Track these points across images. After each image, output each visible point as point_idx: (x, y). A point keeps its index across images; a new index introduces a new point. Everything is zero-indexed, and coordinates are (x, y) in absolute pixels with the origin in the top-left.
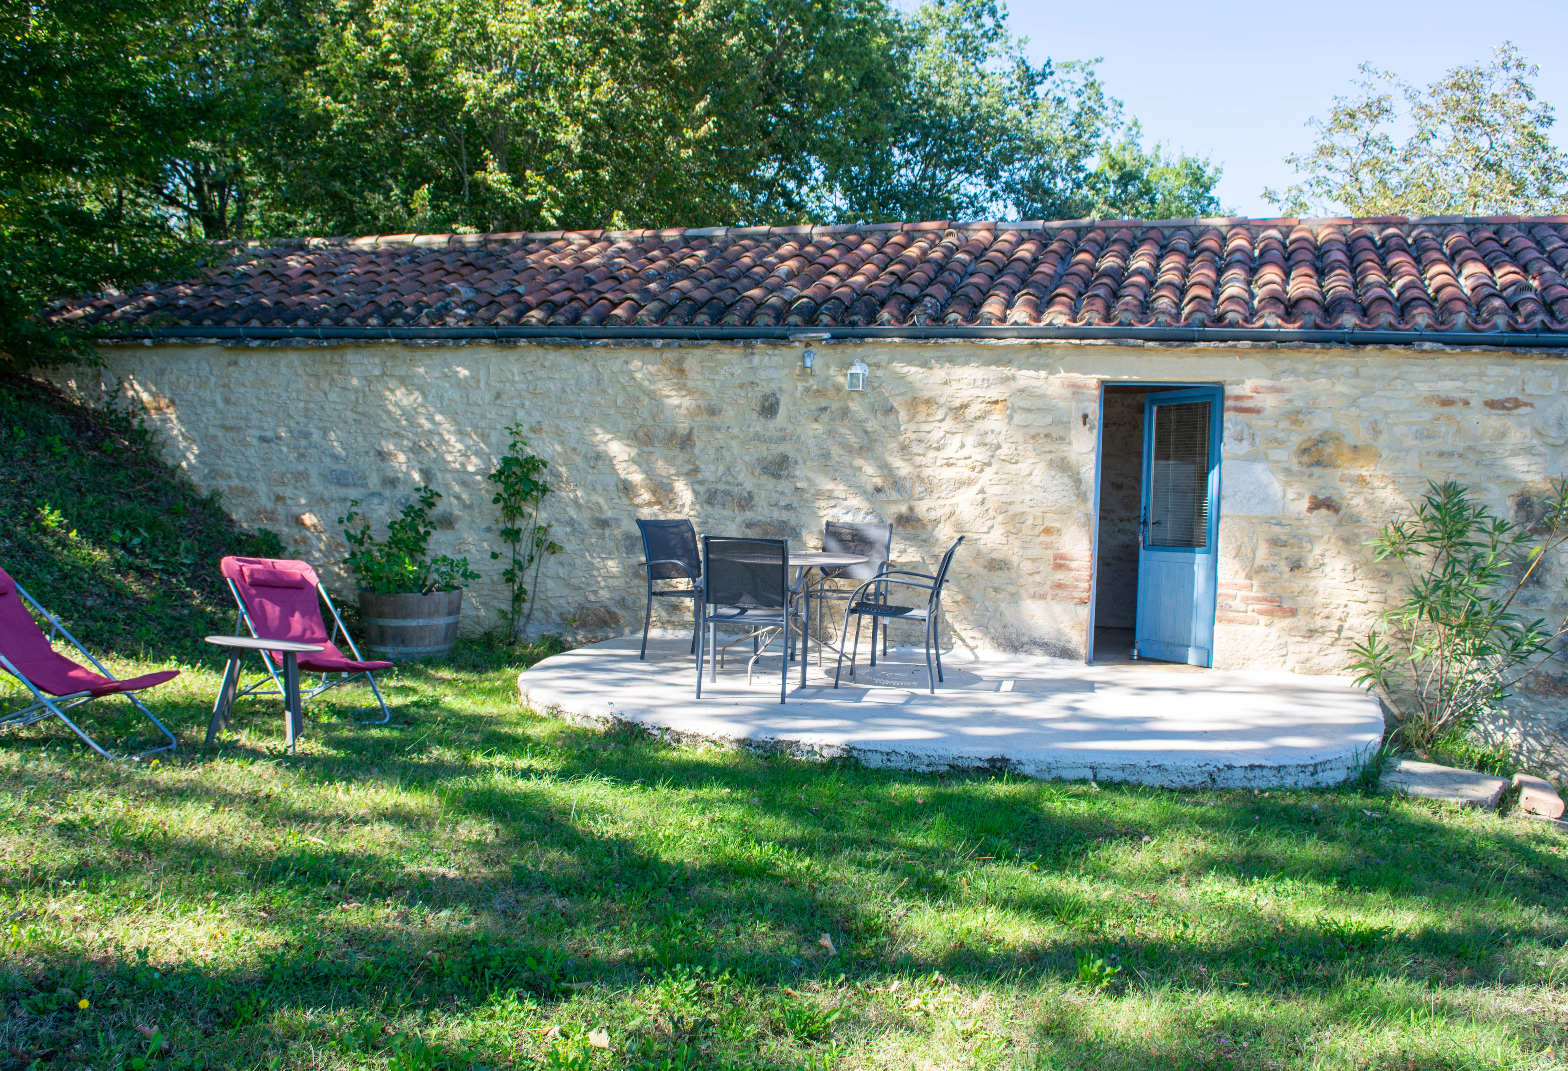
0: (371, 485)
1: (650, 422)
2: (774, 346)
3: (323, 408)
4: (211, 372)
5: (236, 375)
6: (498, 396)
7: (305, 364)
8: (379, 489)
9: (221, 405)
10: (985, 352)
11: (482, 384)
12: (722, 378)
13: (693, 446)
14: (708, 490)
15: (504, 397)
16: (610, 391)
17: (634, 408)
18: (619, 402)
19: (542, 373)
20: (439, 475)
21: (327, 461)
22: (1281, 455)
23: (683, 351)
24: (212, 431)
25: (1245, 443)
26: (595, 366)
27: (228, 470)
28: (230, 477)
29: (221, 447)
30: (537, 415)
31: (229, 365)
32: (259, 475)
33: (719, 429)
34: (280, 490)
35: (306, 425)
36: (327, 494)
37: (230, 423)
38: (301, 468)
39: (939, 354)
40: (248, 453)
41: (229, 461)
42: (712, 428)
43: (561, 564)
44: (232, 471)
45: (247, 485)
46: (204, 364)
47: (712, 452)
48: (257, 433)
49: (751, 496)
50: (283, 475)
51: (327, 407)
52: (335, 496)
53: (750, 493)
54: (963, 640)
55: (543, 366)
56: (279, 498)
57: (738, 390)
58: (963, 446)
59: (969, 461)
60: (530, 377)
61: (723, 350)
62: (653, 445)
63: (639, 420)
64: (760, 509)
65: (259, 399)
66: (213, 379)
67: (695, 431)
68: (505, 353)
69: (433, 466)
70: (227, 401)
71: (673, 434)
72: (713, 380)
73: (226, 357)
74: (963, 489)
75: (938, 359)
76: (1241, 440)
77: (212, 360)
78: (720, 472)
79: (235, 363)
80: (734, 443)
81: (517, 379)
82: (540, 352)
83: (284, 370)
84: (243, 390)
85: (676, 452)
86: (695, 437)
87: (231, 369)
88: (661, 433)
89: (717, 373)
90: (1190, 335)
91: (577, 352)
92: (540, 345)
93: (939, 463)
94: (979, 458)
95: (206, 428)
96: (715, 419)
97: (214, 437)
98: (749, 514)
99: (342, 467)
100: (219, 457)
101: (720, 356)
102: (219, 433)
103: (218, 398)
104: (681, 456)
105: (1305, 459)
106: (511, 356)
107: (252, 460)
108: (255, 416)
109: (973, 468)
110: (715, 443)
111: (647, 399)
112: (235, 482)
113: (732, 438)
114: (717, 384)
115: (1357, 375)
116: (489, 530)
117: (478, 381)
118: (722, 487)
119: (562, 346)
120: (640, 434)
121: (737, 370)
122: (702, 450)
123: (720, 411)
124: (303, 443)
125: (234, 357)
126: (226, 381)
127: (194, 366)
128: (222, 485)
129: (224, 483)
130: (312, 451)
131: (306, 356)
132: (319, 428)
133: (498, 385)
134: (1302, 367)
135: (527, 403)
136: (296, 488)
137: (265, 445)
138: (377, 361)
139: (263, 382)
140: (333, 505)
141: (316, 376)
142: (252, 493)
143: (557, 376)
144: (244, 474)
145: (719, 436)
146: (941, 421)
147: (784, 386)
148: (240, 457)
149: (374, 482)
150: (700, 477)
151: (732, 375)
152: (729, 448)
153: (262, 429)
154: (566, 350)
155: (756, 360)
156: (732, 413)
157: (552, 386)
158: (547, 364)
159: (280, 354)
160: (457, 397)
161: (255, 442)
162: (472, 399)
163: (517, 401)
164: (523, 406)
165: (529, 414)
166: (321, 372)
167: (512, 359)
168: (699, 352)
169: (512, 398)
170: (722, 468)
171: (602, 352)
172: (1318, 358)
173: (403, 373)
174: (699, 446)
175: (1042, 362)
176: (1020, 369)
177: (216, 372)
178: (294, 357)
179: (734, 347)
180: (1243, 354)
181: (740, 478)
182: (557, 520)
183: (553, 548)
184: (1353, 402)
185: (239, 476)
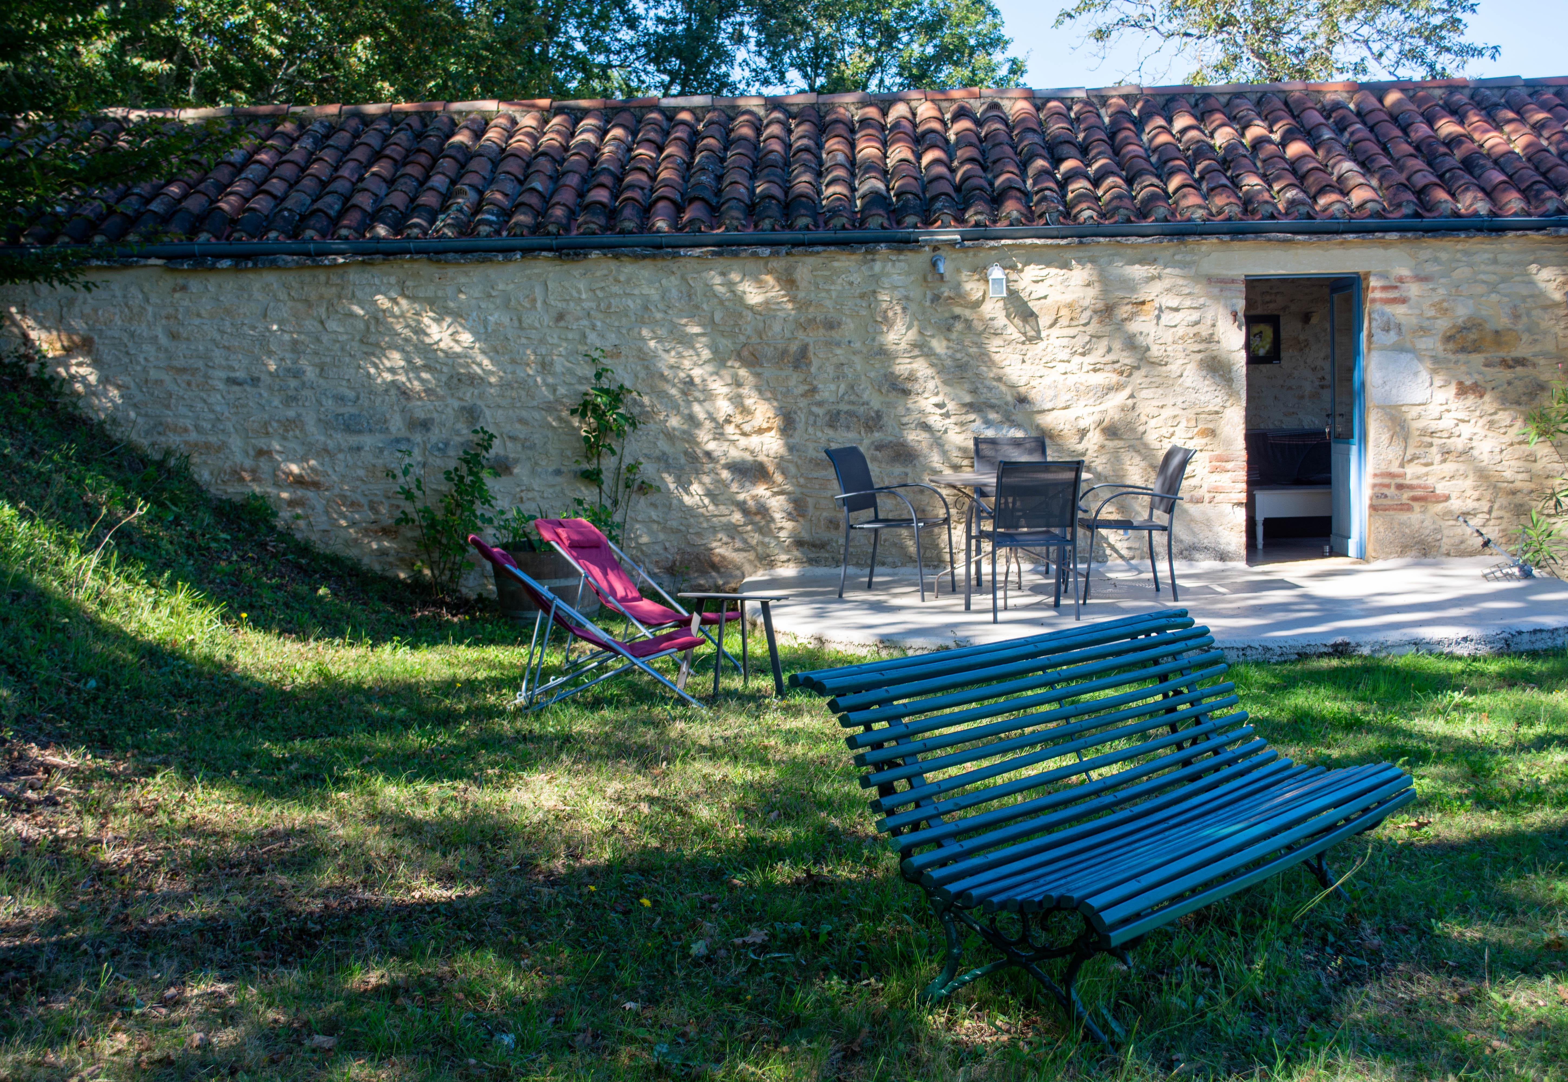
0: (393, 429)
1: (755, 340)
2: (900, 251)
3: (318, 340)
4: (147, 300)
5: (186, 303)
6: (560, 317)
7: (287, 287)
8: (404, 433)
9: (163, 340)
10: (1129, 251)
11: (539, 304)
12: (839, 288)
13: (809, 364)
14: (829, 412)
15: (568, 317)
16: (705, 306)
17: (736, 324)
18: (718, 317)
19: (616, 289)
20: (488, 412)
21: (329, 403)
22: (1425, 343)
23: (791, 259)
24: (153, 374)
25: (1392, 333)
26: (683, 278)
27: (181, 422)
28: (186, 430)
29: (170, 395)
30: (612, 338)
31: (174, 290)
32: (229, 426)
33: (838, 344)
34: (262, 443)
35: (295, 362)
36: (331, 444)
37: (180, 363)
38: (291, 414)
39: (1081, 254)
40: (211, 400)
41: (182, 410)
42: (830, 344)
43: (654, 505)
44: (189, 423)
45: (213, 439)
46: (133, 290)
47: (830, 369)
48: (223, 374)
49: (879, 416)
50: (266, 424)
51: (325, 338)
52: (344, 445)
53: (877, 412)
54: (1116, 551)
55: (617, 281)
56: (261, 453)
57: (858, 301)
58: (1109, 350)
59: (1116, 366)
60: (600, 294)
61: (838, 257)
62: (761, 366)
63: (742, 338)
64: (890, 430)
65: (222, 332)
66: (150, 309)
67: (811, 348)
68: (566, 267)
69: (479, 403)
70: (174, 336)
71: (784, 353)
72: (828, 291)
73: (169, 281)
74: (1111, 395)
75: (1080, 261)
76: (1388, 331)
77: (147, 287)
78: (841, 391)
79: (184, 288)
80: (857, 359)
81: (584, 296)
82: (613, 265)
83: (258, 296)
84: (197, 321)
85: (789, 371)
86: (811, 354)
87: (177, 295)
88: (769, 351)
89: (833, 283)
90: (1335, 227)
91: (660, 263)
92: (616, 257)
93: (1085, 369)
94: (1128, 361)
95: (145, 369)
96: (833, 333)
97: (159, 382)
98: (877, 435)
99: (349, 409)
100: (168, 407)
101: (836, 264)
102: (167, 378)
103: (159, 332)
104: (795, 376)
105: (1451, 346)
106: (576, 269)
107: (218, 408)
108: (217, 353)
109: (1121, 373)
110: (835, 360)
111: (750, 314)
112: (193, 436)
113: (854, 353)
114: (834, 294)
115: (1495, 261)
116: (558, 472)
117: (534, 300)
118: (844, 407)
119: (644, 257)
120: (745, 353)
121: (856, 278)
122: (820, 368)
123: (839, 324)
124: (293, 383)
125: (181, 281)
126: (171, 311)
127: (118, 293)
128: (173, 440)
129: (178, 439)
130: (306, 393)
131: (291, 278)
132: (315, 365)
133: (559, 305)
134: (1444, 256)
135: (599, 324)
136: (284, 438)
137: (236, 388)
138: (393, 280)
139: (228, 312)
140: (341, 456)
141: (308, 303)
142: (222, 447)
143: (636, 292)
144: (207, 426)
145: (839, 351)
146: (1085, 325)
147: (912, 295)
148: (199, 405)
149: (396, 425)
150: (817, 397)
151: (851, 284)
152: (851, 364)
153: (232, 368)
154: (647, 262)
155: (877, 267)
156: (852, 326)
157: (630, 303)
158: (622, 278)
159: (251, 276)
160: (506, 320)
161: (221, 386)
162: (527, 321)
163: (585, 322)
164: (594, 328)
165: (602, 336)
166: (313, 297)
167: (576, 273)
168: (810, 260)
169: (578, 319)
170: (843, 387)
171: (693, 264)
172: (1460, 246)
173: (430, 294)
174: (816, 363)
175: (1188, 259)
176: (1165, 267)
177: (154, 299)
178: (271, 278)
179: (853, 253)
180: (1387, 245)
181: (865, 397)
182: (646, 456)
183: (644, 488)
184: (1493, 288)
185: (197, 427)
